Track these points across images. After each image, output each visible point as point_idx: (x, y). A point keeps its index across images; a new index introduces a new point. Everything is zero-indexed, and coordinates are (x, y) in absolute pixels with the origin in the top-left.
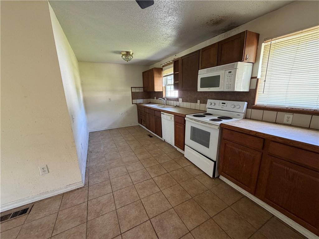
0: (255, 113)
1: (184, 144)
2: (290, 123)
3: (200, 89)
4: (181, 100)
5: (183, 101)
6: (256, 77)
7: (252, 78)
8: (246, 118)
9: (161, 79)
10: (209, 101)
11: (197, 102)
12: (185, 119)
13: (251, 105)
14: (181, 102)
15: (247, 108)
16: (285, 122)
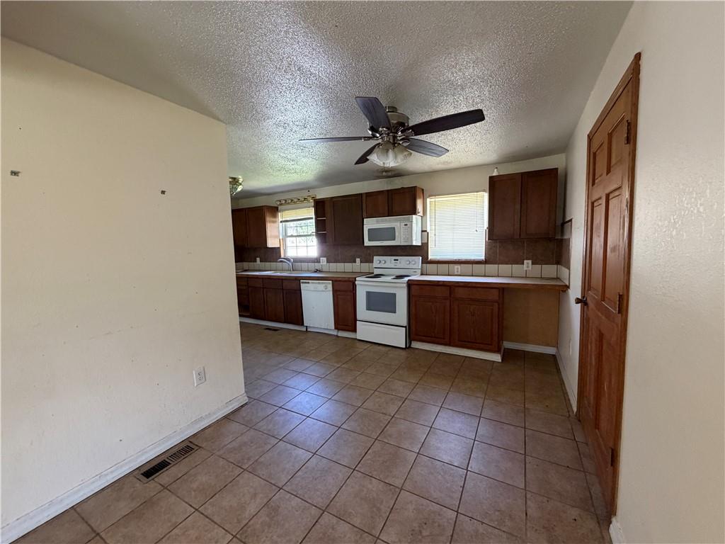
0: (430, 267)
1: (356, 320)
2: (459, 273)
3: (367, 243)
4: (324, 260)
5: (328, 261)
6: (426, 231)
7: (422, 231)
8: (422, 274)
9: (276, 225)
10: (376, 258)
11: (355, 262)
12: (356, 282)
13: (426, 261)
14: (325, 263)
15: (422, 263)
16: (456, 273)
